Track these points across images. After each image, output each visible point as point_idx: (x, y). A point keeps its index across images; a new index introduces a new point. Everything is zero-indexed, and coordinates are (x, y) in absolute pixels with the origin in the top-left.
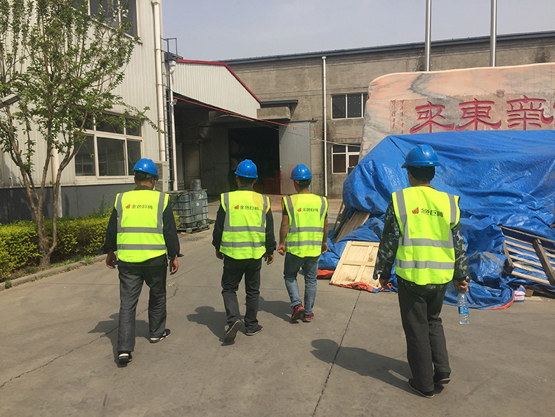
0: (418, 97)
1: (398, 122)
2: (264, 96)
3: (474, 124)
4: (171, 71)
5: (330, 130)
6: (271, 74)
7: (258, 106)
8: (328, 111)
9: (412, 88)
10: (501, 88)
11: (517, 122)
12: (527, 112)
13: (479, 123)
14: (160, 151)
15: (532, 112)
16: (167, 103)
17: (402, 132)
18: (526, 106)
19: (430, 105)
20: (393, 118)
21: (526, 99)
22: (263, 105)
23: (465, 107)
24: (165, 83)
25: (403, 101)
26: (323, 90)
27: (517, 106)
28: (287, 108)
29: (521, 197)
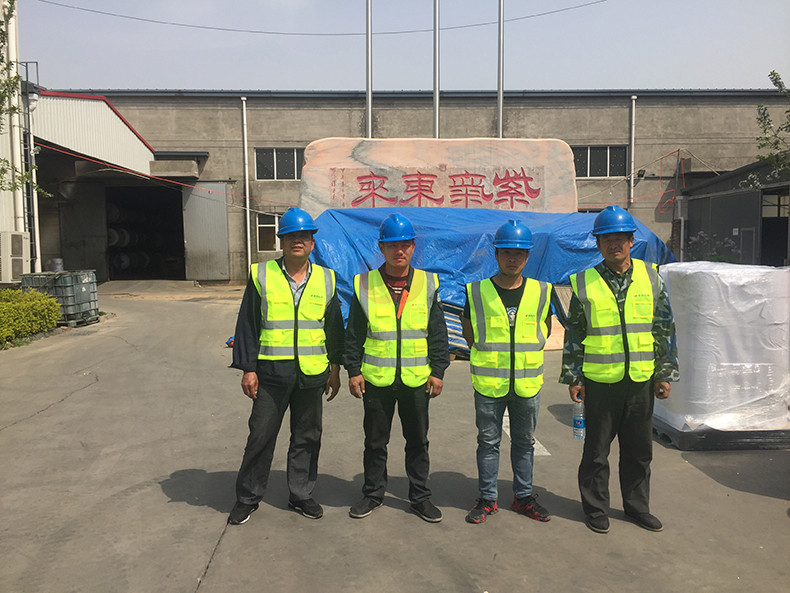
0: (361, 166)
1: (338, 193)
2: (159, 144)
3: (417, 198)
4: (31, 107)
5: (254, 194)
6: (171, 113)
7: (151, 157)
8: (251, 169)
9: (352, 156)
10: (444, 162)
11: (459, 198)
12: (469, 188)
13: (423, 198)
14: (16, 217)
15: (473, 189)
16: (26, 151)
17: (343, 205)
18: (468, 182)
19: (373, 175)
20: (333, 188)
21: (467, 175)
22: (158, 156)
23: (409, 180)
24: (23, 123)
25: (343, 170)
26: (243, 141)
27: (459, 181)
28: (194, 162)
29: (452, 273)
